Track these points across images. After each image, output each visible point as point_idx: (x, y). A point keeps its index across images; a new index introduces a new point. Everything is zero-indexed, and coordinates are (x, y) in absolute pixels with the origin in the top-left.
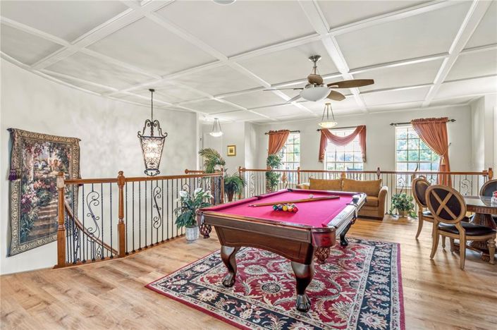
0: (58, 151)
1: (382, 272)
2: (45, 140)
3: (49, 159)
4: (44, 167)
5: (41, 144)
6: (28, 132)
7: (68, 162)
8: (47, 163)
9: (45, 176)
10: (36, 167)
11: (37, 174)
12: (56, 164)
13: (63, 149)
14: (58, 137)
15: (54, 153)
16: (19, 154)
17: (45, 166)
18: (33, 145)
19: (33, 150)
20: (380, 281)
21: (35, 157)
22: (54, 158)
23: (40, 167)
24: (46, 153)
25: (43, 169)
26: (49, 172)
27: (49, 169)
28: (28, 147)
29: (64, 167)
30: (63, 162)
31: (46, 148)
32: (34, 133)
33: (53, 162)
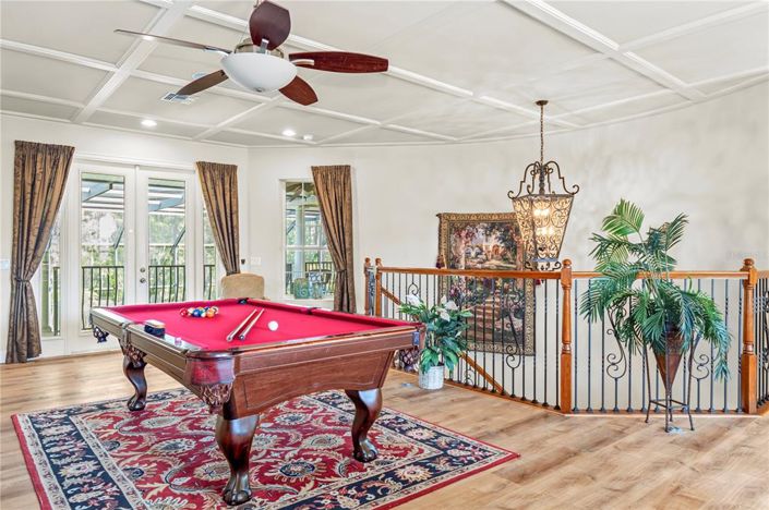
0: (498, 234)
1: (80, 481)
2: (480, 221)
3: (484, 244)
4: (478, 254)
5: (474, 226)
6: (456, 215)
7: (515, 249)
8: (481, 249)
9: (479, 266)
10: (468, 255)
11: (469, 263)
12: (496, 251)
13: (507, 230)
14: (499, 215)
15: (494, 236)
16: (448, 241)
17: (480, 254)
18: (464, 229)
19: (463, 234)
20: (75, 466)
21: (466, 242)
22: (493, 242)
23: (473, 254)
24: (481, 237)
25: (476, 257)
26: (484, 261)
27: (484, 257)
28: (458, 231)
29: (509, 255)
30: (508, 248)
31: (481, 230)
32: (463, 215)
33: (491, 249)
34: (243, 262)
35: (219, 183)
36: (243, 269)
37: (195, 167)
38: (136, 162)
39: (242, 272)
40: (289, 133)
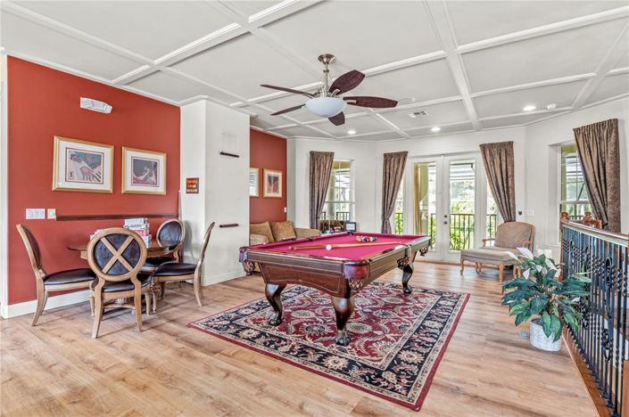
34: (520, 213)
35: (497, 157)
36: (519, 219)
37: (479, 149)
38: (441, 152)
39: (517, 220)
40: (529, 109)
